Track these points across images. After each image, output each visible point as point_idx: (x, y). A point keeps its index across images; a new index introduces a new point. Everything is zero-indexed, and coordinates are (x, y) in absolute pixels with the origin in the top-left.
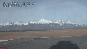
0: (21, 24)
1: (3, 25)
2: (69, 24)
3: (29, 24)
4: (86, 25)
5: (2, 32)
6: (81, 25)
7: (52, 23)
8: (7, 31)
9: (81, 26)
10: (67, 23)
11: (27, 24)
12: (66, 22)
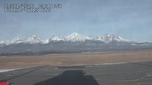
0: (37, 41)
1: (5, 44)
2: (121, 42)
3: (51, 42)
4: (151, 44)
5: (3, 55)
6: (141, 43)
7: (90, 40)
8: (12, 55)
9: (142, 45)
10: (118, 40)
11: (47, 41)
12: (115, 39)
